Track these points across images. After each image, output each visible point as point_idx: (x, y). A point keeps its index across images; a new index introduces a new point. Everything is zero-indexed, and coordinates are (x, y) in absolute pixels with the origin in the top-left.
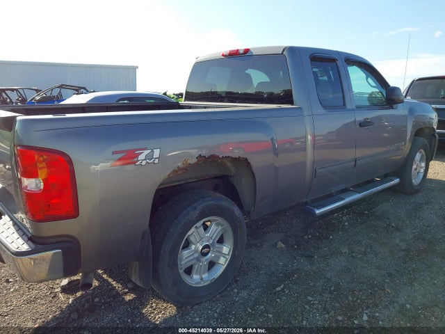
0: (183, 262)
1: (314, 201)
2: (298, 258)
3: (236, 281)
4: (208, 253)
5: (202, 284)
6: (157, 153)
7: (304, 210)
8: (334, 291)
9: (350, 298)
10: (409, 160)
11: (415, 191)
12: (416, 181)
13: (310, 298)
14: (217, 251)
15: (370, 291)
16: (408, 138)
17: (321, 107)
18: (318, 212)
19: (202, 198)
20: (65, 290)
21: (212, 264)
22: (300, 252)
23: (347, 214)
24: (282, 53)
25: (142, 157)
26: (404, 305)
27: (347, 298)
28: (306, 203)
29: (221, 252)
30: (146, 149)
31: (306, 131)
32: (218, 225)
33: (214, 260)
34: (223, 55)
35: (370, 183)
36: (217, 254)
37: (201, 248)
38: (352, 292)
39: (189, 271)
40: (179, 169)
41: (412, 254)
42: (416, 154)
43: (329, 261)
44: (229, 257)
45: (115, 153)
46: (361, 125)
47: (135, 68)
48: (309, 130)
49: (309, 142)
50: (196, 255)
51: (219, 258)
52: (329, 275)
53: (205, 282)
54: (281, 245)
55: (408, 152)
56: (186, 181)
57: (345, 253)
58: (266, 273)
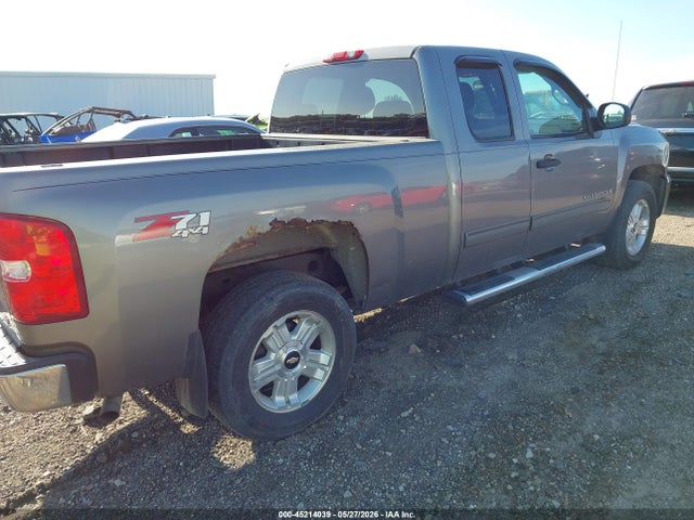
0: (258, 378)
1: (465, 282)
2: (439, 368)
3: (344, 404)
4: (296, 364)
5: (290, 409)
6: (205, 218)
7: (449, 296)
8: (488, 416)
9: (510, 427)
10: (621, 216)
11: (631, 264)
12: (633, 248)
13: (450, 428)
14: (311, 361)
15: (541, 415)
16: (619, 181)
17: (473, 139)
18: (469, 299)
19: (283, 283)
20: (90, 421)
21: (303, 381)
22: (443, 360)
23: (522, 300)
24: (411, 58)
25: (181, 225)
26: (590, 435)
27: (505, 427)
28: (454, 287)
29: (317, 362)
30: (187, 213)
31: (449, 178)
32: (310, 322)
33: (307, 374)
34: (325, 61)
35: (560, 252)
36: (311, 365)
37: (284, 356)
38: (515, 417)
39: (268, 390)
40: (243, 241)
41: (612, 359)
42: (633, 205)
43: (486, 372)
44: (329, 370)
45: (137, 220)
46: (539, 165)
47: (210, 78)
48: (453, 175)
49: (454, 193)
50: (278, 367)
51: (314, 370)
52: (482, 394)
53: (293, 406)
54: (414, 348)
55: (619, 203)
56: (262, 259)
57: (513, 360)
58: (389, 391)
